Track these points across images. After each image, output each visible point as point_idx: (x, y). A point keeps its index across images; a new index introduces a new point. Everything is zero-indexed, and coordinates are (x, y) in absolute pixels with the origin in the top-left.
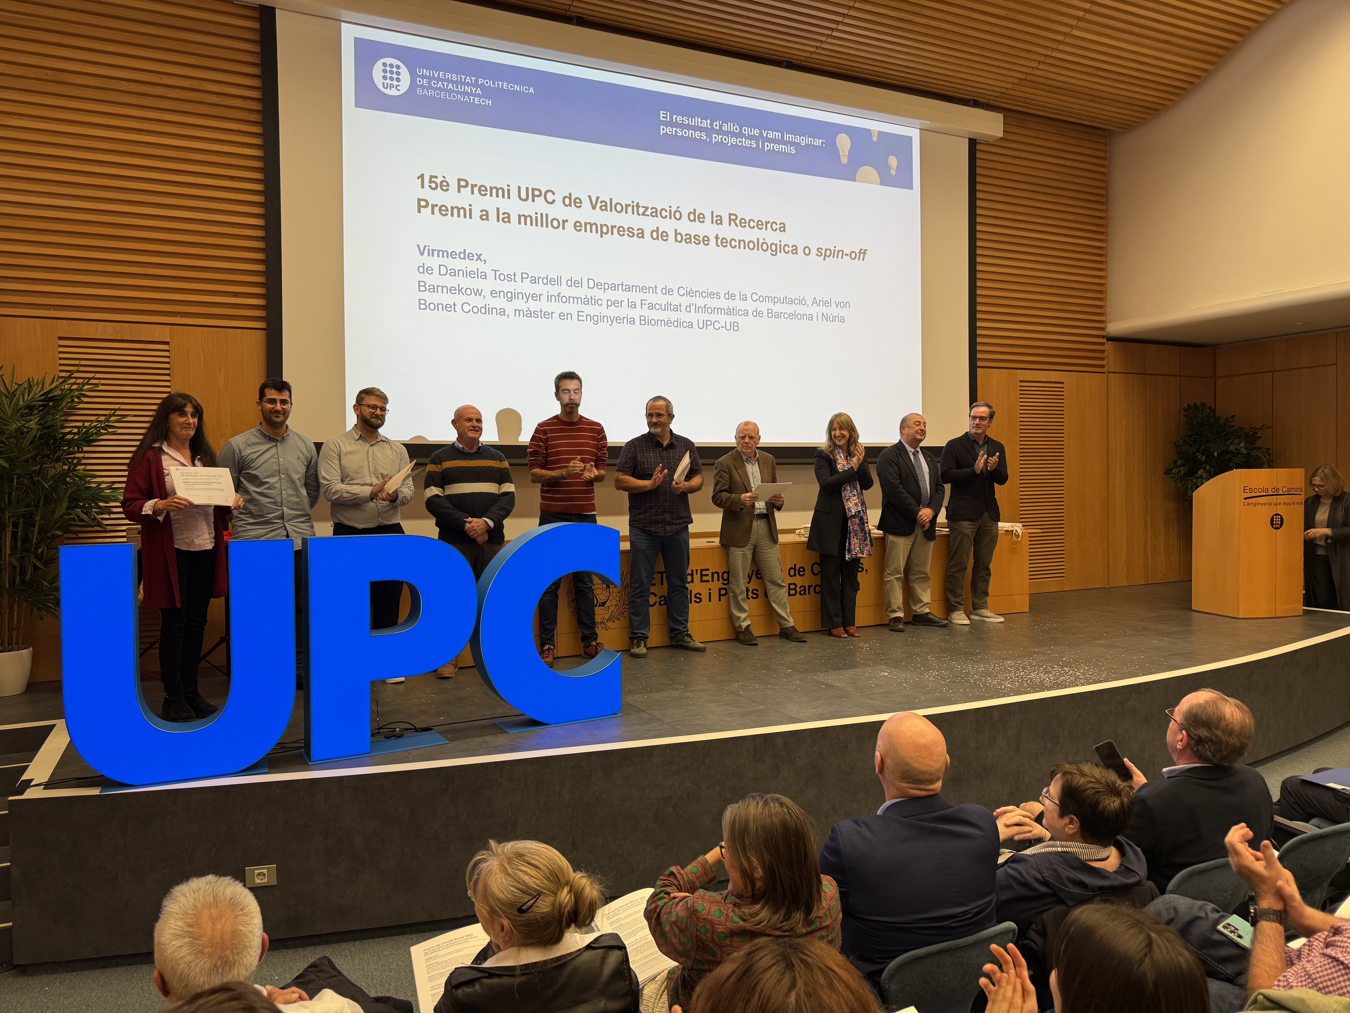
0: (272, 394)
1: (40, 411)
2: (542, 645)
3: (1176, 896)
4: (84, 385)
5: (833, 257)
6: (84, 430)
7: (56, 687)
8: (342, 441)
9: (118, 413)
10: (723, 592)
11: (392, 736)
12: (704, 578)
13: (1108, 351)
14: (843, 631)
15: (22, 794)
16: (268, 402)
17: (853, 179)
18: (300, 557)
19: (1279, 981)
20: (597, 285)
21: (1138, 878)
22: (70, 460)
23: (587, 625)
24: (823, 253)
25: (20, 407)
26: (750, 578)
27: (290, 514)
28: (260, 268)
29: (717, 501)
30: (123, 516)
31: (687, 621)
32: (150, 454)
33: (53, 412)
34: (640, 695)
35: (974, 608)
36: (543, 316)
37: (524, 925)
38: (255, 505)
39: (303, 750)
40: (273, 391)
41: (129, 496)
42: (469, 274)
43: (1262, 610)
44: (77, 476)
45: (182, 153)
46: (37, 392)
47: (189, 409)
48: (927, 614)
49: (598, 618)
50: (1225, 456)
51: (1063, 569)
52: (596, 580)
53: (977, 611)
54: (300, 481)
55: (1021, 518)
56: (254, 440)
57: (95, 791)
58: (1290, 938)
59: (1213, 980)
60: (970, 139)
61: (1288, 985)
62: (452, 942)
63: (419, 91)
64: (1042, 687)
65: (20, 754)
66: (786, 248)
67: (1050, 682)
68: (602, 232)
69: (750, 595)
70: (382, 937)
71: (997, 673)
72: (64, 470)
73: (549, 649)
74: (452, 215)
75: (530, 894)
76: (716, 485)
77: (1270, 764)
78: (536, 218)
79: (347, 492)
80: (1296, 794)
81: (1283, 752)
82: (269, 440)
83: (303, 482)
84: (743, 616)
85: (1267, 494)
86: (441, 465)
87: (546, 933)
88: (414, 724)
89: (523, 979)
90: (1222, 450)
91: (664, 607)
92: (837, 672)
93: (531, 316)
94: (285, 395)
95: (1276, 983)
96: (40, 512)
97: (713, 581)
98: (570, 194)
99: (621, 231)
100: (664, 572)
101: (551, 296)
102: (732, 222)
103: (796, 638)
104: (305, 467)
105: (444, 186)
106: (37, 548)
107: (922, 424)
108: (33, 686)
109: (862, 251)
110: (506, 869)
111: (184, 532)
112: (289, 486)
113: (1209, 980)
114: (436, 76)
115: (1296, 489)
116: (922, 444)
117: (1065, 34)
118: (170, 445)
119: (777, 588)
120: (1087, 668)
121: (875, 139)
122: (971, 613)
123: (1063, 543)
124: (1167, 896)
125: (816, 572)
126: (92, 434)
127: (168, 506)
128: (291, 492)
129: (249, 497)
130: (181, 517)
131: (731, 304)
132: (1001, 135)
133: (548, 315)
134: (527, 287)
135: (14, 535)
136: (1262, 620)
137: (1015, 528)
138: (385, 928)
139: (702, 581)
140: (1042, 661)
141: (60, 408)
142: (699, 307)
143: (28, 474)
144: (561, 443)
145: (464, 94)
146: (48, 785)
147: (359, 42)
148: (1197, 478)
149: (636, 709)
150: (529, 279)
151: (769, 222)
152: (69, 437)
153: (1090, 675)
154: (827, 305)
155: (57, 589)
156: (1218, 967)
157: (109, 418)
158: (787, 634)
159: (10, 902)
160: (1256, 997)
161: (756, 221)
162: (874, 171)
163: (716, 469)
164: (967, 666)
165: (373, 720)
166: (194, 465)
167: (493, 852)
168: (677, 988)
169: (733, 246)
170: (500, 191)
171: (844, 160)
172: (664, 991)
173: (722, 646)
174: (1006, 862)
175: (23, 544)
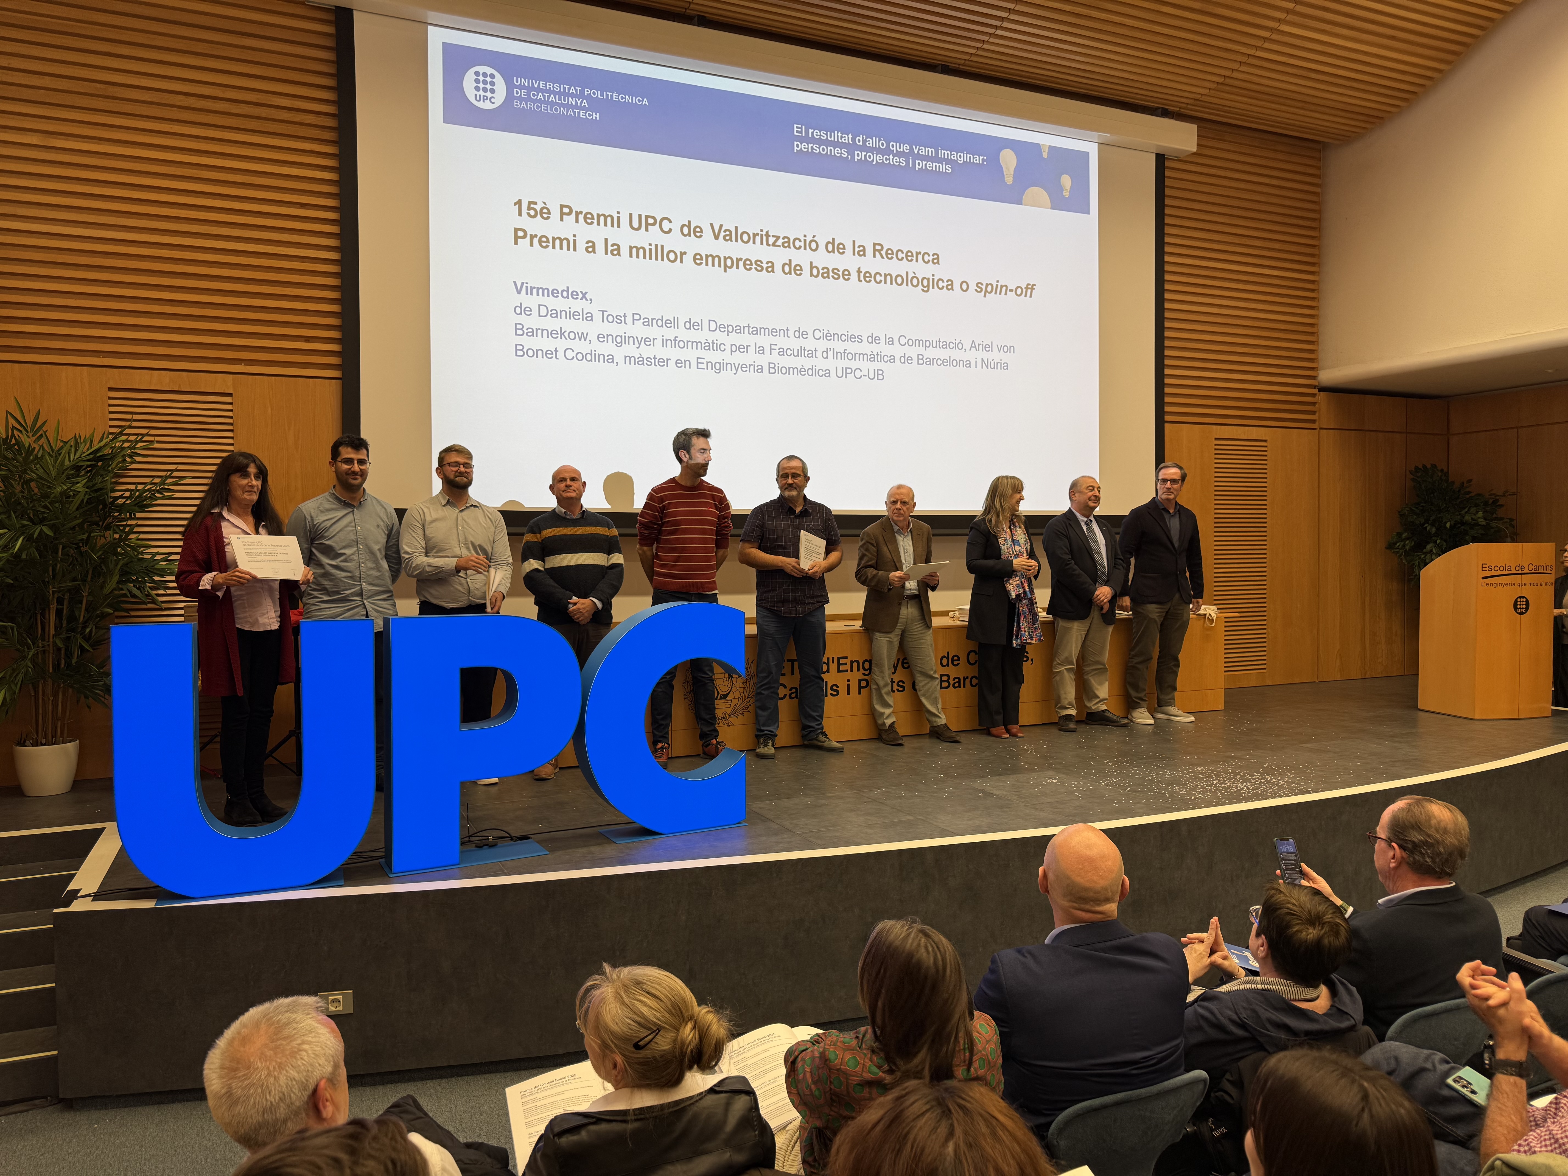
0: (348, 453)
1: (88, 472)
2: (655, 743)
3: (1397, 1043)
4: (137, 442)
5: (996, 293)
6: (137, 493)
7: (106, 785)
8: (427, 507)
9: (175, 474)
10: (864, 684)
11: (484, 845)
12: (842, 668)
13: (1320, 403)
14: (1004, 730)
15: (68, 905)
16: (344, 462)
17: (1019, 202)
18: (382, 640)
19: (1520, 1145)
20: (720, 328)
21: (1353, 1022)
22: (122, 528)
23: (705, 720)
24: (984, 289)
25: (65, 467)
26: (895, 668)
27: (369, 590)
28: (335, 308)
29: (861, 577)
30: (177, 592)
31: (821, 717)
32: (209, 521)
33: (102, 472)
34: (768, 802)
35: (1159, 705)
36: (657, 364)
37: (640, 1064)
38: (331, 580)
39: (383, 860)
40: (349, 449)
41: (184, 568)
42: (573, 315)
43: (1503, 710)
44: (129, 546)
45: (247, 177)
46: (85, 450)
47: (252, 469)
48: (1104, 711)
49: (719, 713)
50: (1459, 527)
51: (1265, 660)
52: (717, 669)
53: (1163, 708)
54: (381, 553)
55: (1215, 600)
56: (328, 506)
57: (150, 904)
58: (1533, 1096)
59: (1442, 1143)
60: (1157, 154)
61: (1530, 1150)
62: (552, 1084)
63: (516, 104)
64: (1239, 798)
65: (66, 861)
66: (940, 283)
67: (1249, 792)
68: (726, 266)
69: (895, 687)
70: (472, 1075)
71: (1185, 781)
72: (115, 539)
73: (662, 748)
74: (554, 247)
75: (648, 1029)
76: (861, 559)
77: (1510, 892)
78: (650, 250)
79: (429, 566)
80: (1543, 929)
81: (1527, 877)
82: (344, 505)
83: (384, 553)
84: (887, 711)
85: (1510, 572)
86: (540, 533)
87: (665, 1073)
88: (509, 832)
89: (637, 1125)
90: (1456, 521)
91: (796, 701)
92: (997, 777)
93: (643, 364)
94: (362, 455)
95: (1516, 1147)
96: (87, 587)
97: (852, 671)
98: (689, 222)
99: (748, 264)
100: (795, 660)
101: (667, 340)
102: (877, 253)
103: (950, 738)
104: (386, 537)
105: (544, 213)
106: (84, 628)
107: (1096, 489)
108: (79, 784)
109: (1030, 287)
110: (622, 998)
111: (247, 610)
112: (368, 558)
113: (1436, 1142)
114: (536, 86)
115: (1545, 567)
116: (1098, 511)
117: (1272, 30)
118: (229, 511)
119: (928, 680)
120: (1292, 776)
121: (1045, 155)
122: (1156, 711)
123: (1265, 629)
124: (1386, 1044)
125: (972, 661)
126: (146, 498)
127: (228, 580)
128: (370, 565)
129: (323, 571)
130: (243, 593)
131: (875, 348)
132: (1195, 150)
133: (662, 362)
134: (638, 330)
135: (59, 613)
136: (1505, 721)
137: (1208, 612)
138: (476, 1065)
139: (839, 671)
140: (1240, 767)
141: (110, 468)
142: (837, 353)
143: (75, 544)
144: (679, 511)
145: (568, 106)
146: (97, 896)
147: (448, 48)
148: (1426, 554)
149: (763, 818)
150: (642, 321)
151: (920, 253)
152: (120, 501)
153: (1296, 784)
154: (987, 349)
155: (108, 674)
156: (1448, 1128)
157: (166, 480)
158: (938, 734)
159: (55, 1027)
160: (1494, 1162)
161: (905, 252)
162: (1044, 192)
163: (862, 540)
164: (1150, 773)
165: (462, 827)
166: (257, 533)
167: (607, 978)
168: (811, 1139)
169: (878, 281)
170: (609, 219)
171: (1009, 180)
172: (796, 1142)
173: (862, 747)
174: (1196, 1001)
175: (68, 623)
